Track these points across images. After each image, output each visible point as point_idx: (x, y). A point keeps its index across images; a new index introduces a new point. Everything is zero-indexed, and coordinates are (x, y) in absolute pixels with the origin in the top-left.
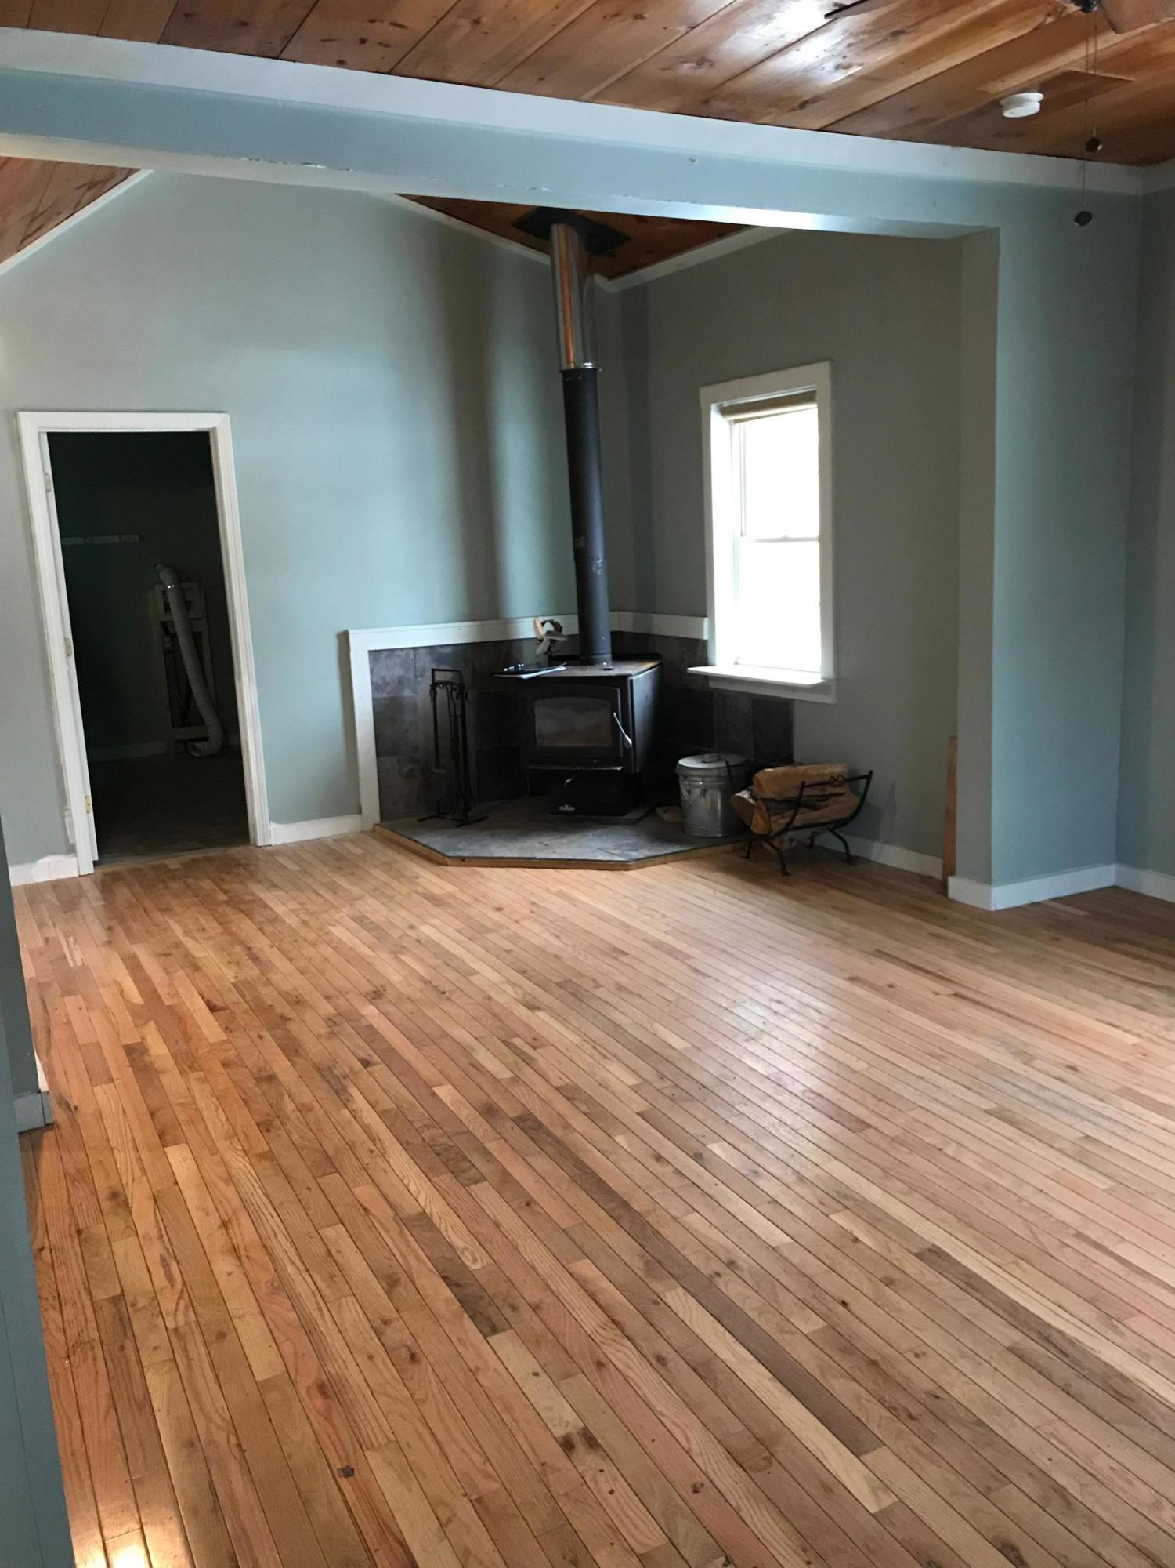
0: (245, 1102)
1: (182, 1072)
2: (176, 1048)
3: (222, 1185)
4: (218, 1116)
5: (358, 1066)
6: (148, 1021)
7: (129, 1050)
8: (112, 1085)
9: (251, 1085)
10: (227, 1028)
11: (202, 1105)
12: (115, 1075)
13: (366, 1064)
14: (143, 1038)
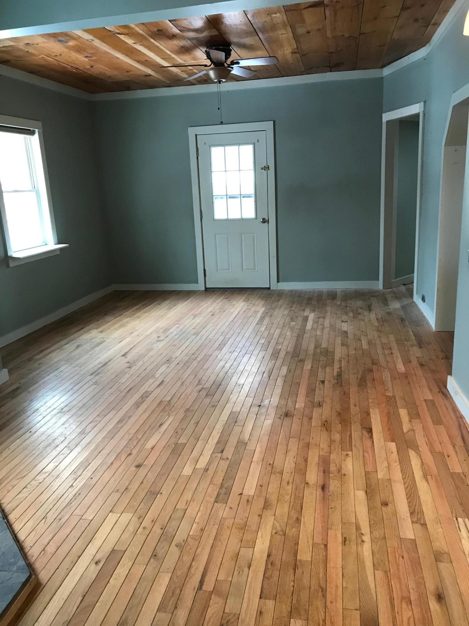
0: (374, 380)
1: (394, 397)
2: (395, 410)
3: (390, 360)
4: (385, 377)
5: (326, 383)
6: (407, 433)
7: (418, 416)
8: (425, 399)
9: (369, 385)
10: (368, 415)
11: (390, 383)
12: (424, 403)
13: (323, 382)
14: (410, 421)
